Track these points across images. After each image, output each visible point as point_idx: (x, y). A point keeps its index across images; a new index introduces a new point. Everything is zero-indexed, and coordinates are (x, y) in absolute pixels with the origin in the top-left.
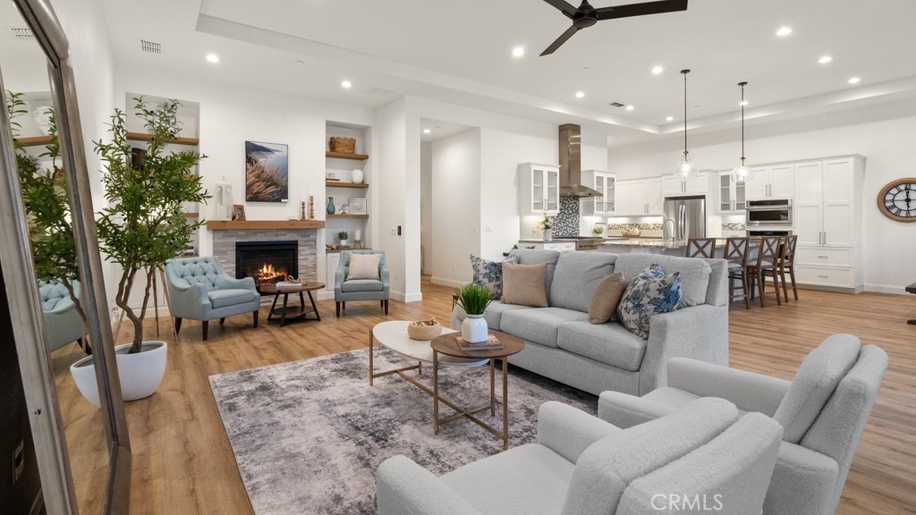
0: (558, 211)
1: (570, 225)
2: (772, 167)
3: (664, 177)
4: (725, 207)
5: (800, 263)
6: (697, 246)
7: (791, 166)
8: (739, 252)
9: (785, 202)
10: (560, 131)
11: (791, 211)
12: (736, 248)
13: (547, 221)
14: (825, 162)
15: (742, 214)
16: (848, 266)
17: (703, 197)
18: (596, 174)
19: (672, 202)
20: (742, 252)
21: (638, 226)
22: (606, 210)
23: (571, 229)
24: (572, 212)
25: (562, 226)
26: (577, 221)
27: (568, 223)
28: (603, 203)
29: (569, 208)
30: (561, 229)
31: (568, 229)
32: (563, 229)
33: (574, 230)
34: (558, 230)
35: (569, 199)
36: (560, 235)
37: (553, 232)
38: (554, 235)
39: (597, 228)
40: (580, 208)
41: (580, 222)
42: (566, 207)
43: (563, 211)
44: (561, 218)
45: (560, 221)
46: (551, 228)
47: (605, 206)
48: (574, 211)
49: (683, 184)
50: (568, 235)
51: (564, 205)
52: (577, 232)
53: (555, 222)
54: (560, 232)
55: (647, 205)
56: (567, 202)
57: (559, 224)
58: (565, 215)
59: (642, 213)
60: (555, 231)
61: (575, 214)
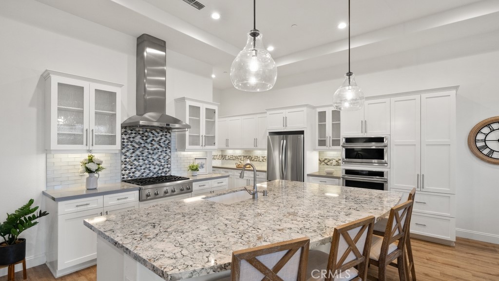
0: (118, 145)
1: (156, 162)
3: (268, 113)
4: (322, 143)
7: (387, 100)
9: (380, 140)
10: (138, 45)
11: (387, 149)
13: (91, 160)
14: (424, 96)
16: (448, 214)
17: (302, 132)
18: (188, 103)
19: (277, 137)
21: (250, 158)
22: (204, 144)
23: (156, 167)
24: (158, 147)
25: (141, 164)
26: (168, 157)
27: (151, 160)
28: (199, 136)
29: (153, 142)
30: (139, 168)
31: (152, 167)
32: (143, 168)
33: (161, 168)
34: (133, 170)
35: (153, 131)
36: (137, 176)
37: (123, 172)
38: (125, 176)
39: (196, 164)
40: (172, 142)
41: (172, 159)
42: (148, 141)
43: (143, 145)
44: (139, 154)
45: (137, 158)
46: (97, 170)
47: (202, 140)
48: (163, 145)
49: (285, 119)
50: (151, 174)
51: (145, 138)
52: (168, 170)
53: (127, 160)
54: (137, 172)
55: (256, 140)
56: (150, 134)
57: (135, 162)
58: (146, 150)
59: (252, 147)
60: (128, 172)
61: (165, 149)
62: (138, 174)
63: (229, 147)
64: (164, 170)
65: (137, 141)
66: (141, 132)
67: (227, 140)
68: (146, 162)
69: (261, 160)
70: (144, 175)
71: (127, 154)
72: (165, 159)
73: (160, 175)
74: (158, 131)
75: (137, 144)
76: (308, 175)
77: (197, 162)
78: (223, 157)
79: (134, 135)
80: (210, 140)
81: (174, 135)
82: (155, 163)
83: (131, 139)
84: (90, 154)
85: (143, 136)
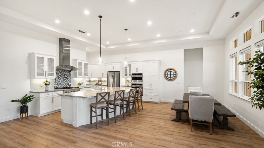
0: (54, 77)
2: (138, 62)
3: (107, 64)
4: (126, 75)
5: (145, 94)
6: (101, 96)
7: (143, 62)
8: (121, 96)
9: (141, 74)
10: (59, 41)
11: (143, 77)
12: (120, 95)
13: (47, 81)
14: (152, 62)
15: (130, 78)
16: (157, 95)
17: (119, 72)
18: (78, 61)
20: (122, 96)
22: (83, 76)
23: (66, 84)
24: (67, 77)
25: (61, 83)
26: (70, 80)
27: (64, 81)
28: (82, 73)
29: (65, 75)
30: (60, 84)
31: (65, 84)
32: (61, 84)
33: (68, 84)
34: (58, 85)
35: (65, 71)
36: (59, 87)
37: (55, 85)
38: (56, 87)
39: (80, 83)
40: (71, 75)
41: (72, 81)
42: (63, 75)
43: (61, 76)
44: (60, 79)
45: (59, 81)
46: (49, 84)
47: (83, 74)
48: (68, 76)
49: (113, 67)
50: (64, 86)
51: (62, 74)
52: (70, 85)
53: (56, 81)
54: (59, 86)
55: (103, 74)
56: (64, 72)
57: (59, 82)
58: (63, 78)
59: (101, 76)
60: (56, 85)
61: (69, 78)
62: (60, 86)
63: (92, 77)
64: (69, 85)
65: (59, 75)
66: (61, 72)
67: (91, 74)
68: (63, 82)
69: (105, 81)
70: (62, 87)
71: (56, 79)
72: (69, 81)
73: (67, 87)
74: (67, 71)
75: (59, 76)
76: (121, 86)
77: (81, 82)
78: (90, 81)
79: (58, 73)
80: (86, 74)
81: (72, 72)
82: (65, 82)
83: (57, 74)
84: (46, 79)
85: (61, 73)
